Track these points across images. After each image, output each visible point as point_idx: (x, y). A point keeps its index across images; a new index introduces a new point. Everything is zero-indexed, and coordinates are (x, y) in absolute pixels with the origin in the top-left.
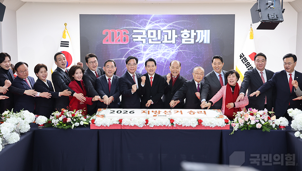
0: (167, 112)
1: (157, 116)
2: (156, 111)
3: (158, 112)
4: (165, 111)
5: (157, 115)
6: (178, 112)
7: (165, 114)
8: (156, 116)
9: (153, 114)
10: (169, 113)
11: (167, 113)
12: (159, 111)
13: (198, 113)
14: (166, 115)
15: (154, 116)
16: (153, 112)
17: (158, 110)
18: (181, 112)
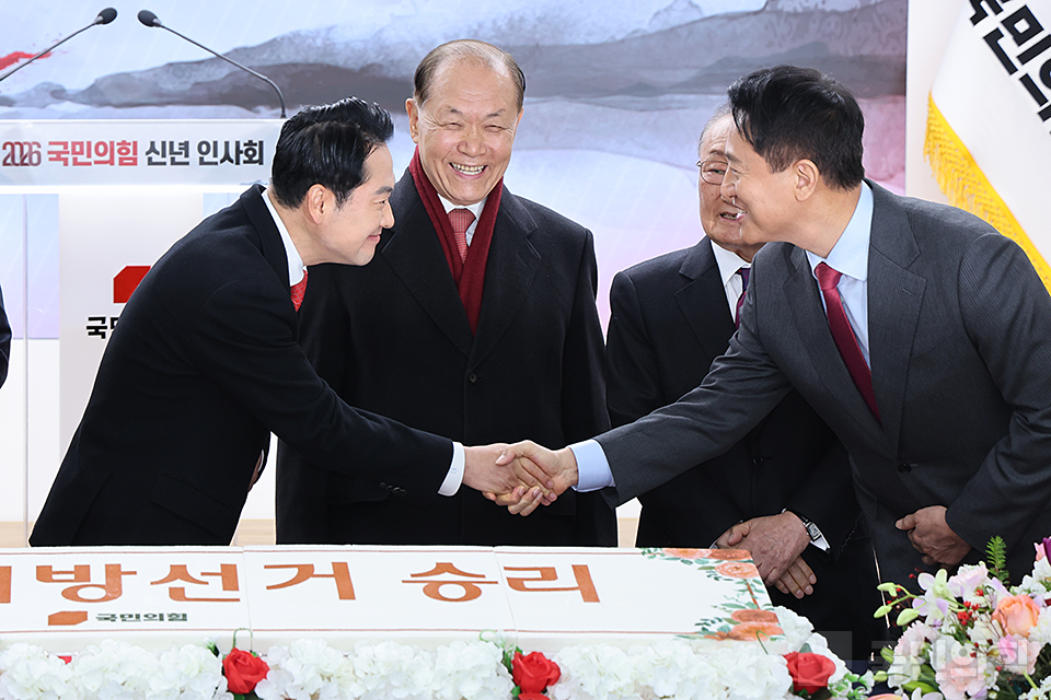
0: (194, 572)
1: (91, 623)
2: (82, 573)
3: (98, 576)
4: (179, 572)
5: (93, 610)
6: (305, 572)
7: (177, 594)
8: (82, 616)
9: (52, 598)
10: (215, 587)
11: (191, 590)
12: (114, 572)
13: (516, 584)
14: (179, 607)
15: (54, 620)
16: (44, 574)
17: (97, 557)
18: (341, 572)
